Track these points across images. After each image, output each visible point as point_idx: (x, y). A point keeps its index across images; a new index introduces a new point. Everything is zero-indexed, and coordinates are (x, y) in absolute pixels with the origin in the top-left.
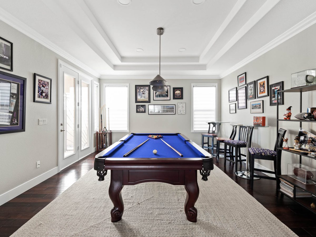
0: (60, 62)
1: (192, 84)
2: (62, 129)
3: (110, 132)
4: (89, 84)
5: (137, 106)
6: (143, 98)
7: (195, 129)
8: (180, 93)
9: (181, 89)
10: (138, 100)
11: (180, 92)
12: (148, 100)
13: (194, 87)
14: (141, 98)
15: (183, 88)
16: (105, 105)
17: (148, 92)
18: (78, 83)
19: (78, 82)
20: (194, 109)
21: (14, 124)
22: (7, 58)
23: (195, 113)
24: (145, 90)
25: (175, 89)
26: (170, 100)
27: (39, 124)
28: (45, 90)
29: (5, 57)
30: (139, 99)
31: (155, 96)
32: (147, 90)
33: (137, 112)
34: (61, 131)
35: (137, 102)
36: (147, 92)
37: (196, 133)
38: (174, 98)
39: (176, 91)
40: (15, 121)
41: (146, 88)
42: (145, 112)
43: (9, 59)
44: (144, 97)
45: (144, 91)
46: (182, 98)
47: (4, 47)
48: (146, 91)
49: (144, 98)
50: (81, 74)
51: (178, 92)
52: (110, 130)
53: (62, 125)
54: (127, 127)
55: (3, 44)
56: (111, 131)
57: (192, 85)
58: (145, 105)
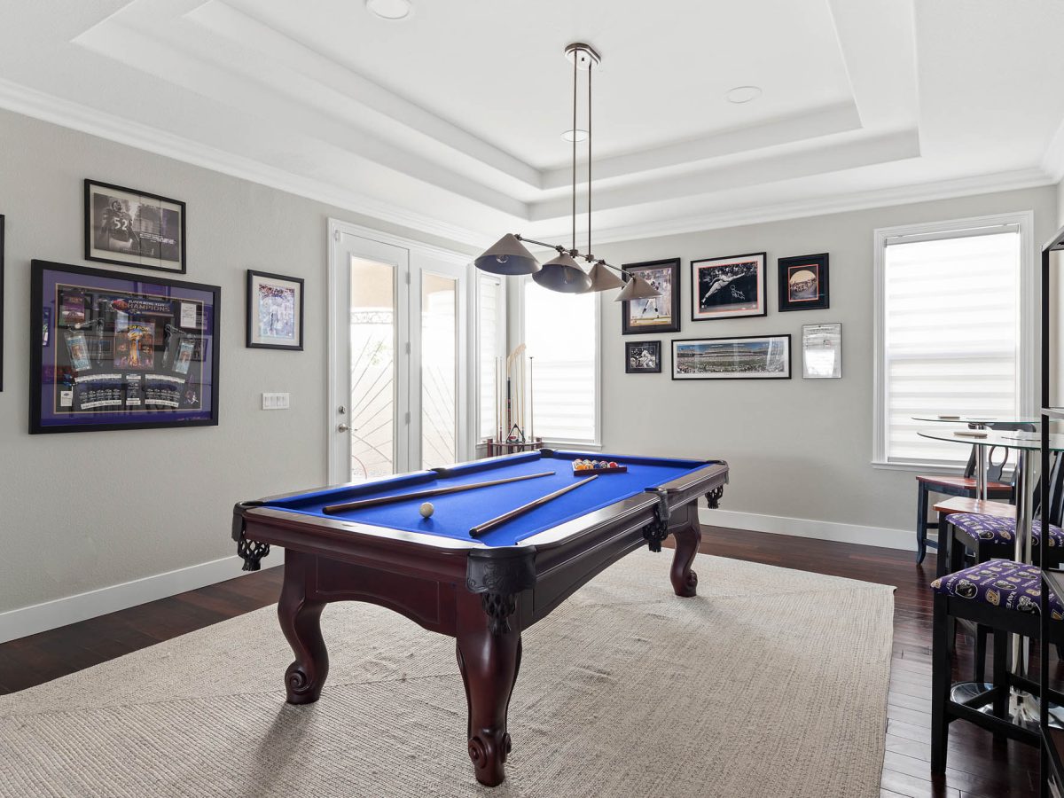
0: (334, 224)
1: (876, 231)
2: (344, 426)
3: (535, 442)
4: (457, 279)
5: (628, 345)
6: (651, 314)
7: (898, 452)
8: (814, 280)
9: (820, 263)
10: (632, 322)
11: (814, 276)
12: (669, 321)
13: (886, 245)
14: (646, 315)
15: (827, 255)
16: (523, 346)
17: (669, 287)
18: (408, 282)
19: (408, 276)
20: (889, 351)
21: (189, 406)
22: (171, 242)
23: (893, 371)
24: (661, 280)
25: (788, 266)
26: (765, 314)
27: (264, 408)
28: (282, 314)
29: (165, 241)
30: (636, 320)
31: (701, 304)
32: (666, 281)
33: (629, 370)
34: (341, 429)
35: (627, 330)
36: (666, 290)
37: (899, 469)
38: (785, 305)
39: (793, 272)
40: (191, 399)
41: (665, 272)
42: (658, 369)
43: (177, 244)
44: (656, 310)
45: (657, 285)
46: (822, 302)
47: (164, 216)
48: (665, 284)
49: (655, 314)
50: (419, 250)
51: (803, 277)
52: (536, 435)
53: (341, 411)
54: (594, 428)
55: (161, 211)
56: (538, 439)
57: (879, 235)
58: (660, 342)
